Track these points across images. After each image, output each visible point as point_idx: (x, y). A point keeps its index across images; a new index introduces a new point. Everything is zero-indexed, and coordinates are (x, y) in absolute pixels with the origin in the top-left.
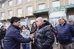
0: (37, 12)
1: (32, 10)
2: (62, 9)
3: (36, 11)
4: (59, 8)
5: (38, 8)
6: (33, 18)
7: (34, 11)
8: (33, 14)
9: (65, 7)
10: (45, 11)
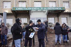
0: (17, 9)
1: (10, 6)
2: (44, 10)
3: (15, 8)
4: (42, 9)
5: (18, 5)
6: (10, 16)
7: (13, 8)
8: (12, 11)
9: (47, 9)
10: (27, 9)
